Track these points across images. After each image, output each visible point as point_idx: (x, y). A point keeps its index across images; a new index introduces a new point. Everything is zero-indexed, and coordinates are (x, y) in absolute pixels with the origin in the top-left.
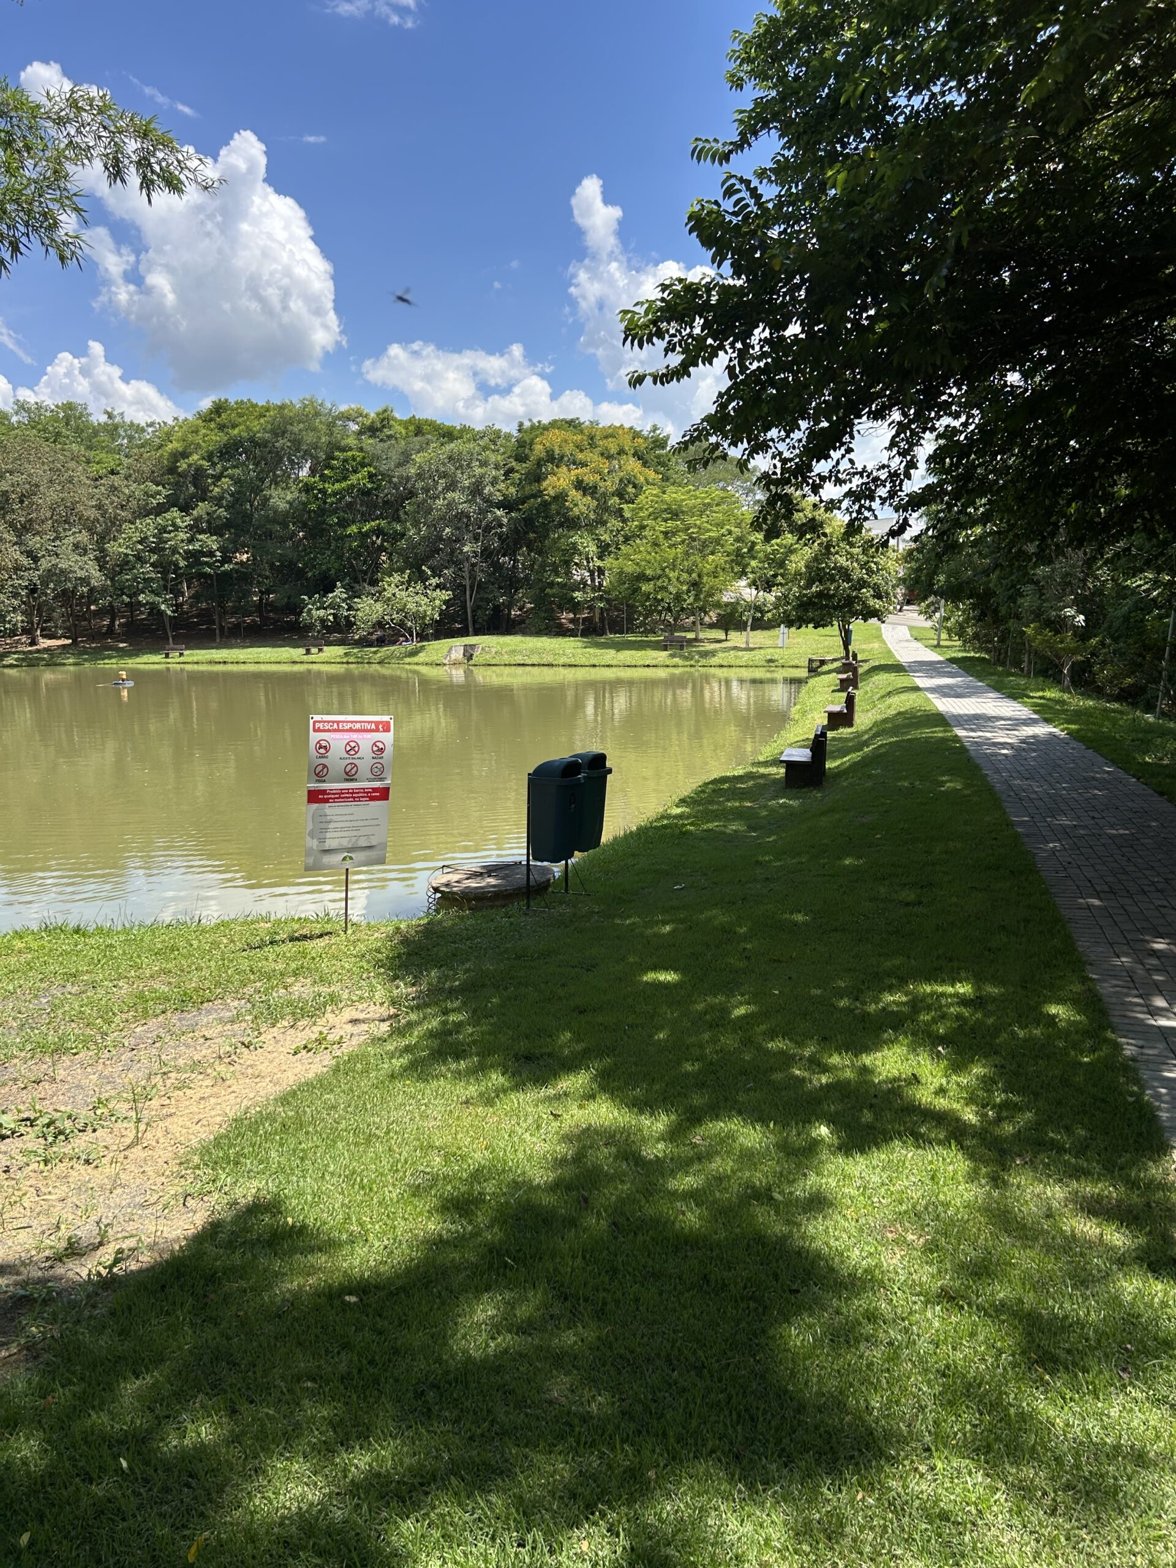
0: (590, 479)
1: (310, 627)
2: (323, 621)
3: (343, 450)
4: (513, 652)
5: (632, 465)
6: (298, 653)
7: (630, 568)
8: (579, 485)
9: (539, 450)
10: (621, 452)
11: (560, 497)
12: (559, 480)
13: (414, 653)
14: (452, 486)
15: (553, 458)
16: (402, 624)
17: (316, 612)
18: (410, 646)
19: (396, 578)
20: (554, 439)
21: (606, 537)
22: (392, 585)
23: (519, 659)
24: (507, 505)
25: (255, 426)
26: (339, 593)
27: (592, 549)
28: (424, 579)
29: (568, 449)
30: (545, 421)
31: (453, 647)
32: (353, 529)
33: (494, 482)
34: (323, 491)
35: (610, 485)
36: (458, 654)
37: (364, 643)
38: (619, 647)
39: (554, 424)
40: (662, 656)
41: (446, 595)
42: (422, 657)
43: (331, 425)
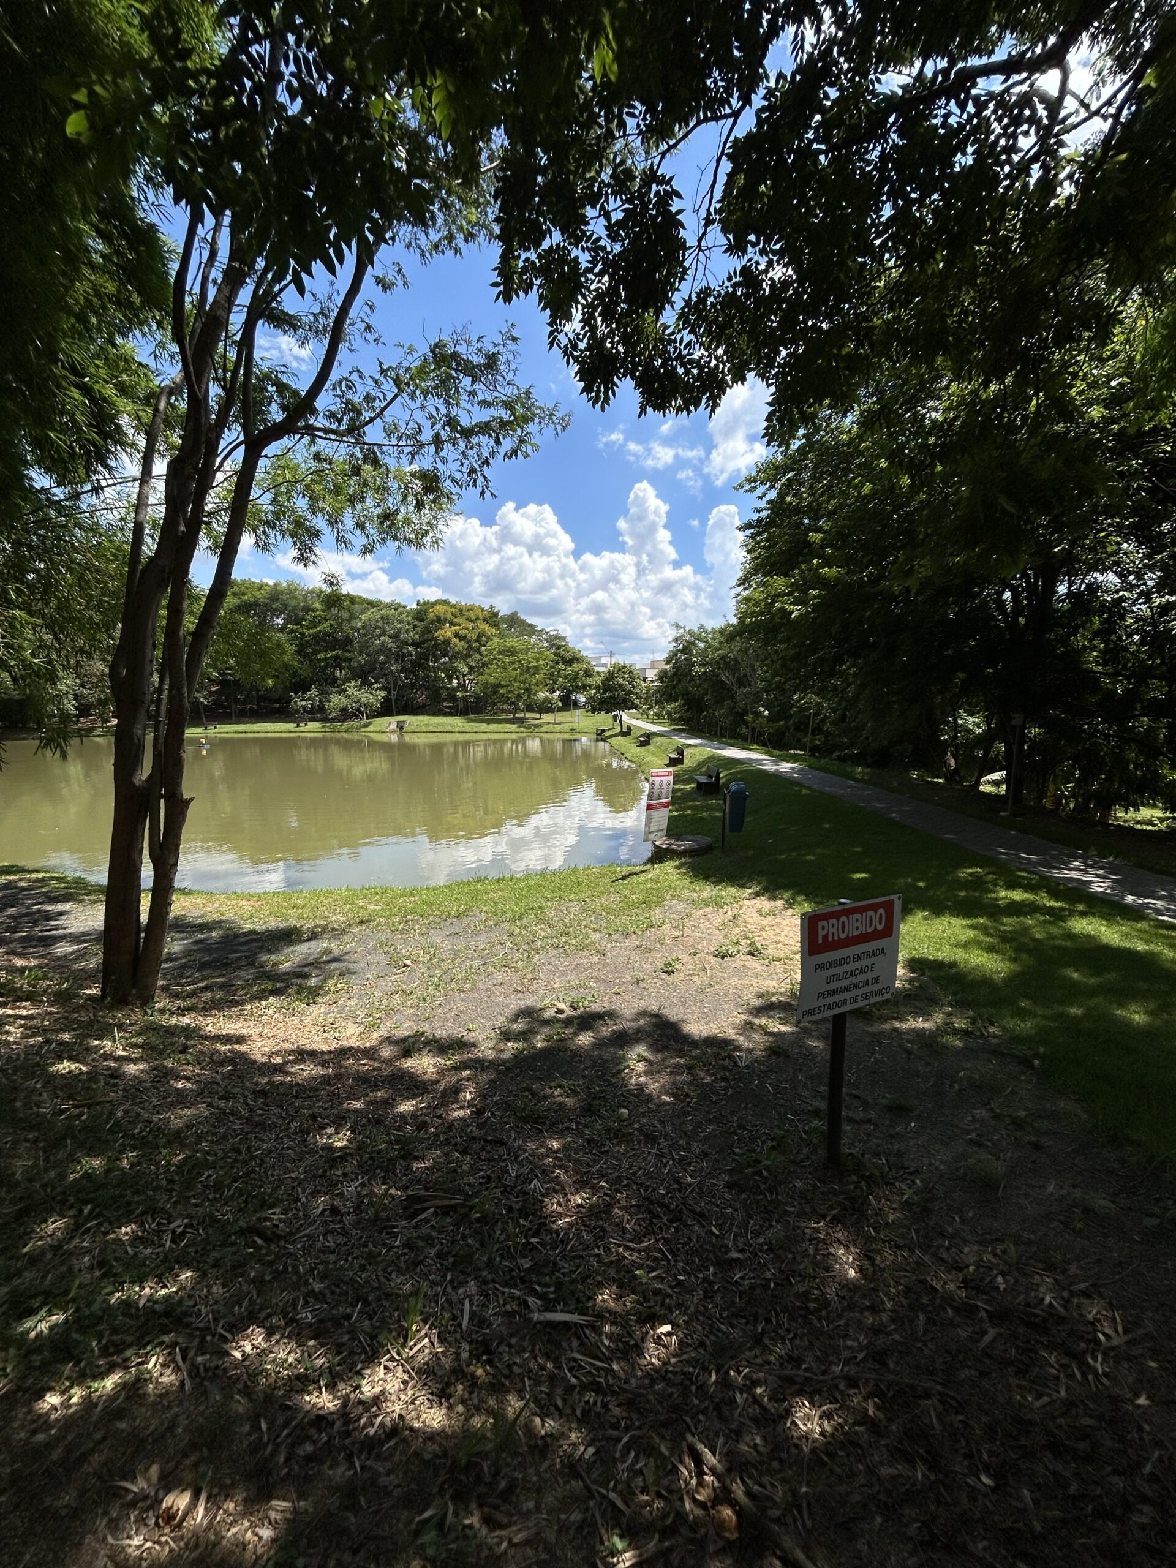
0: (463, 632)
1: (297, 711)
2: (304, 708)
3: (313, 610)
4: (427, 725)
5: (484, 627)
6: (291, 726)
7: (492, 680)
8: (457, 635)
9: (431, 615)
10: (477, 619)
11: (447, 642)
12: (447, 632)
13: (366, 726)
15: (439, 621)
16: (358, 710)
17: (300, 702)
18: (365, 721)
19: (353, 683)
20: (440, 609)
21: (472, 664)
22: (351, 688)
23: (431, 728)
24: (415, 644)
26: (314, 691)
27: (466, 669)
28: (370, 685)
29: (449, 616)
30: (433, 600)
32: (321, 656)
33: (407, 631)
34: (303, 634)
35: (473, 636)
37: (332, 720)
38: (489, 722)
39: (437, 602)
40: (514, 727)
41: (383, 693)
42: (371, 728)
43: (305, 596)
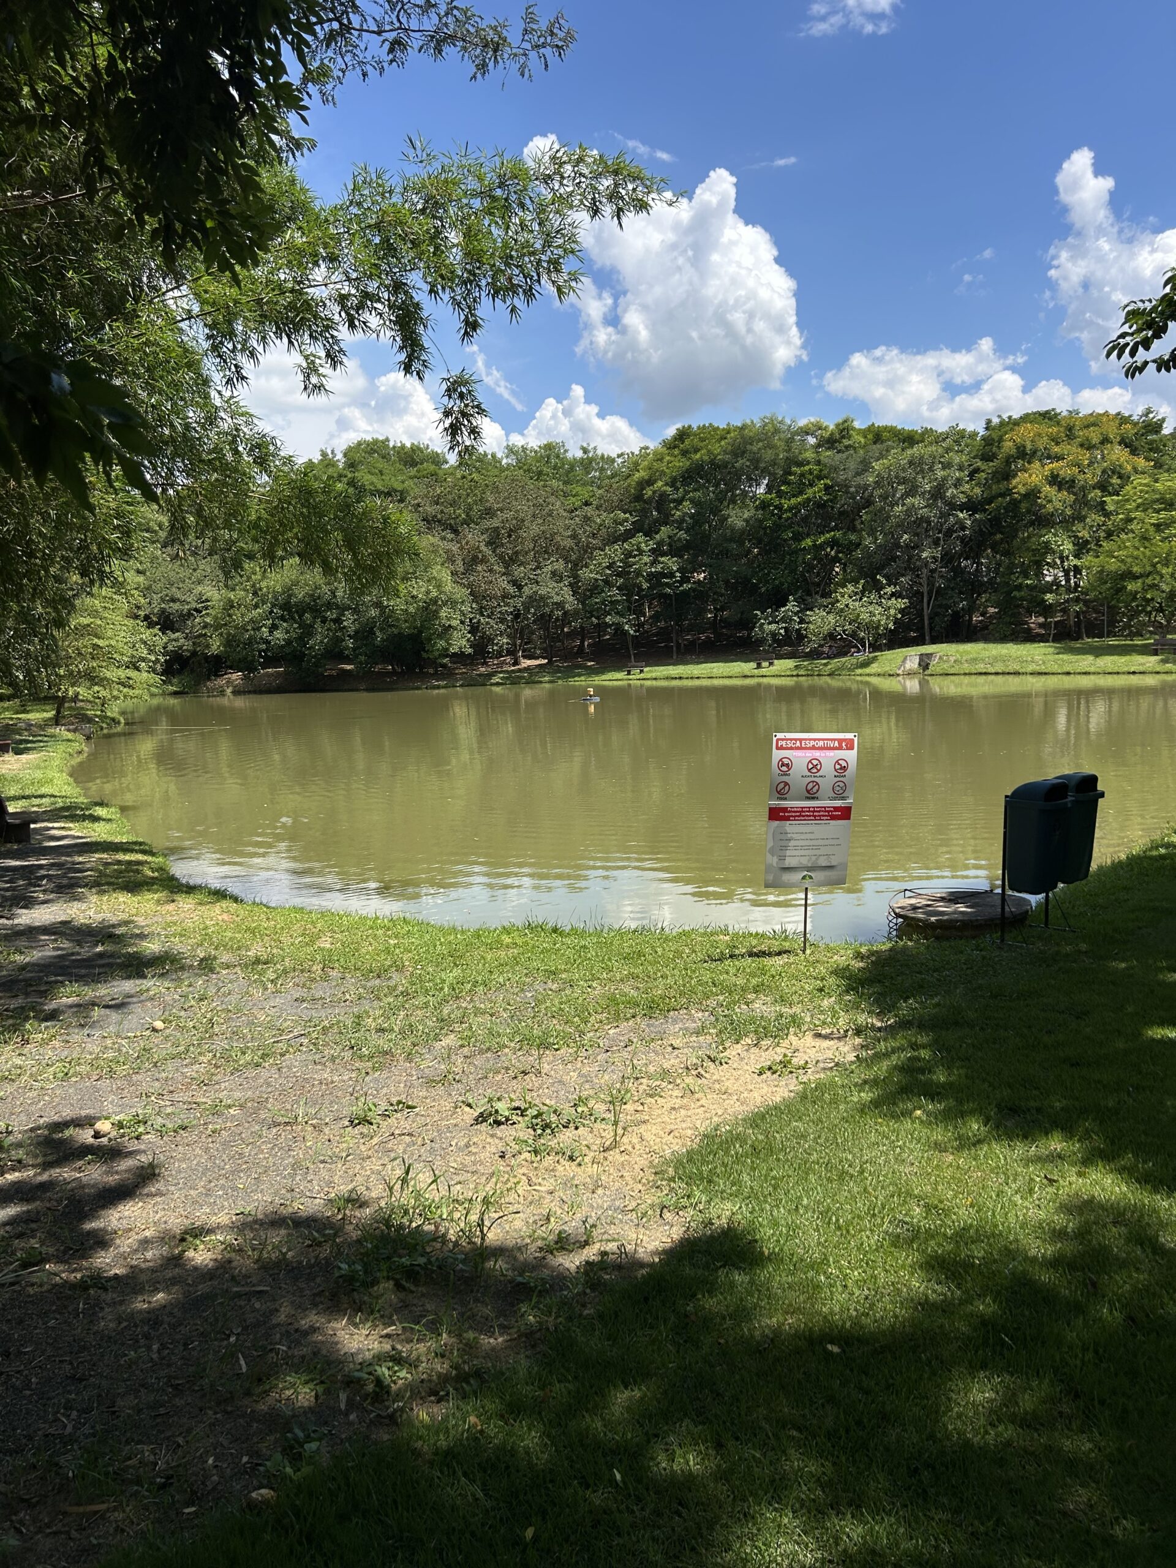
0: (1066, 472)
1: (761, 641)
2: (774, 634)
3: (800, 464)
4: (974, 660)
5: (1118, 454)
6: (748, 667)
7: (1113, 565)
8: (1054, 480)
9: (1008, 446)
10: (1105, 440)
11: (1032, 494)
12: (1032, 476)
13: (866, 664)
14: (912, 492)
15: (1024, 454)
16: (854, 634)
17: (768, 627)
18: (861, 657)
19: (850, 588)
20: (1026, 434)
21: (1084, 534)
22: (846, 597)
23: (981, 667)
24: (971, 506)
25: (716, 448)
26: (792, 606)
27: (1068, 547)
28: (878, 587)
29: (1041, 444)
30: (1016, 416)
31: (909, 657)
32: (808, 542)
33: (958, 483)
34: (779, 507)
35: (1091, 477)
36: (913, 664)
37: (815, 655)
38: (1098, 652)
39: (1026, 418)
40: (1151, 661)
41: (901, 603)
42: (874, 668)
43: (789, 441)
